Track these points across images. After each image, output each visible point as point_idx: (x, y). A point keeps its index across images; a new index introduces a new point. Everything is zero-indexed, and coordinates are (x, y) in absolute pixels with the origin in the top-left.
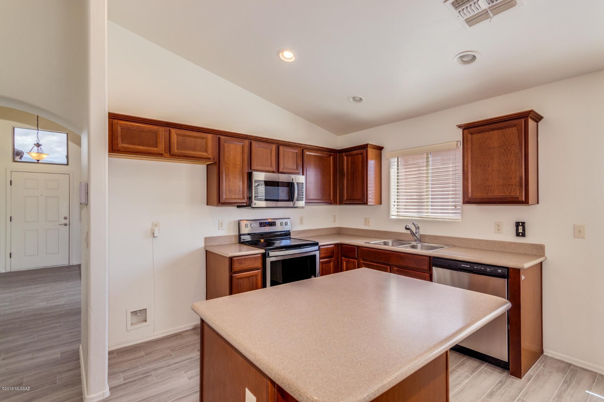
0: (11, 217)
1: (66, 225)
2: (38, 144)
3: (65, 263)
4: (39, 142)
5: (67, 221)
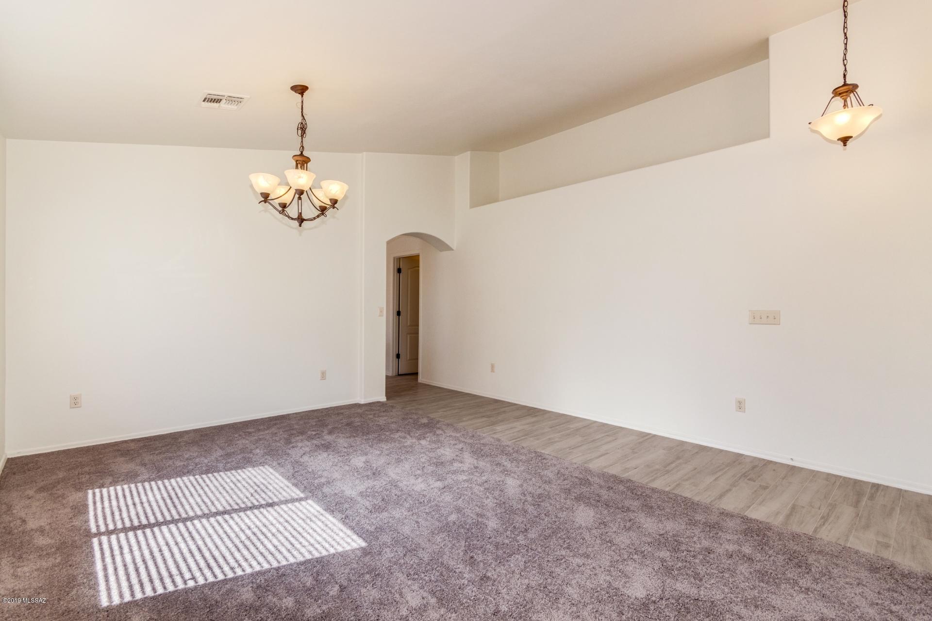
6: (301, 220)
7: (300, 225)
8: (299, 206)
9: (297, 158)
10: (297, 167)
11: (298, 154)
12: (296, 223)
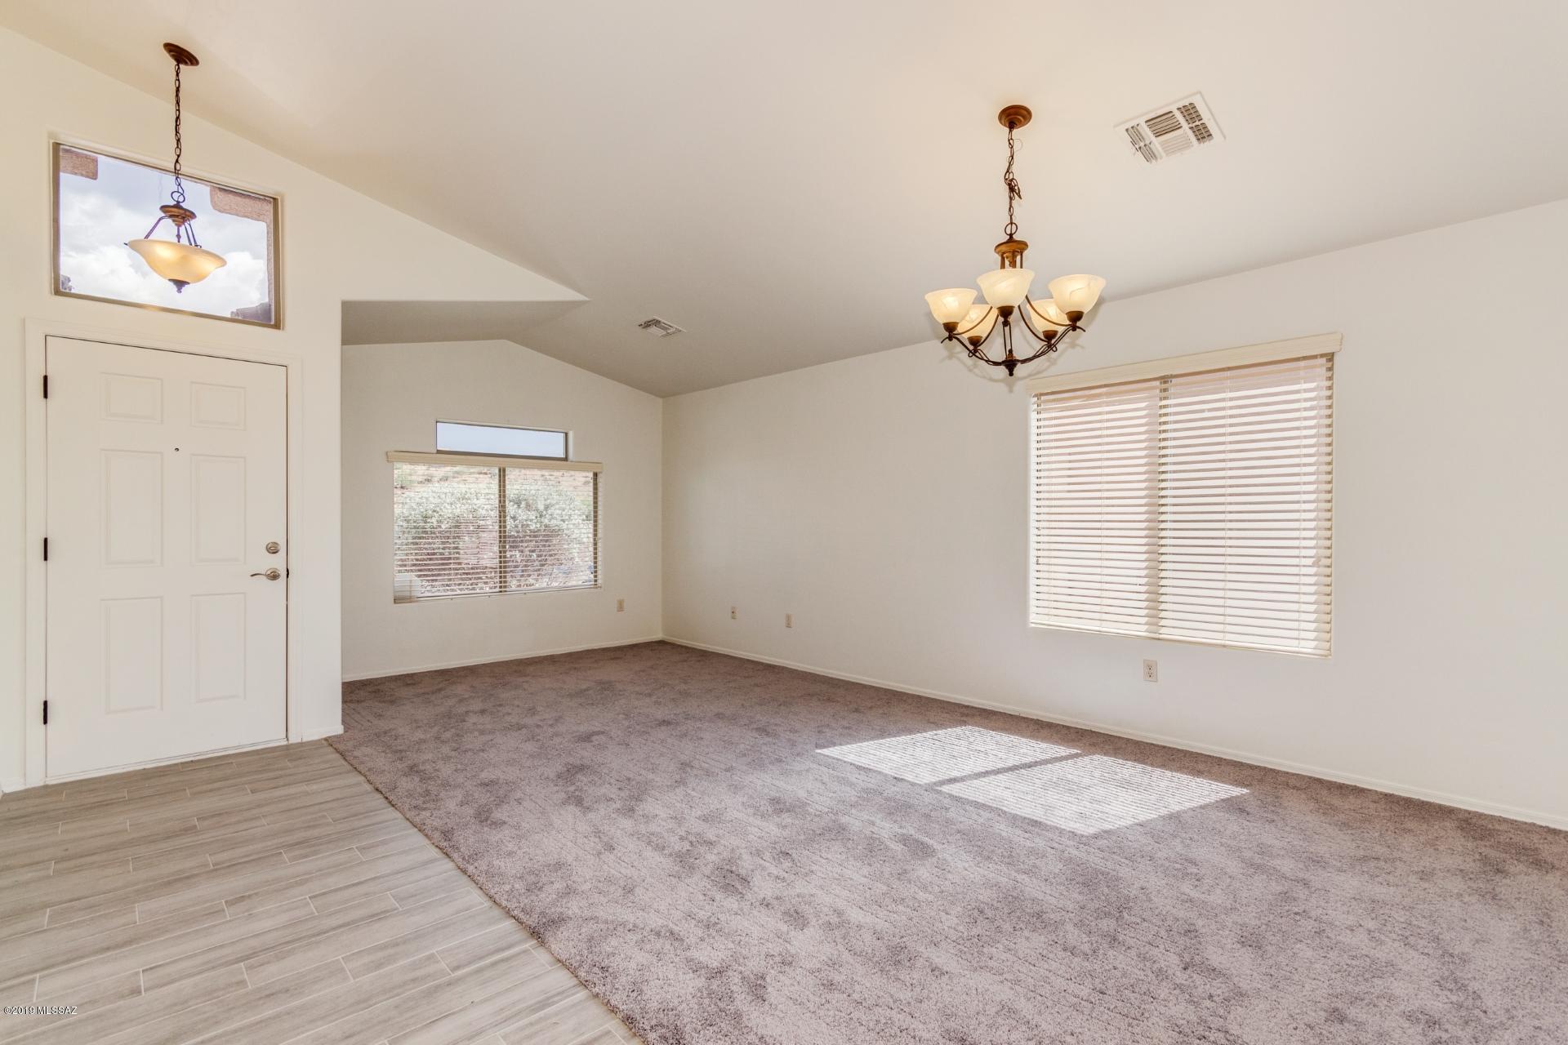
0: (46, 540)
1: (274, 576)
2: (178, 206)
3: (270, 735)
4: (181, 199)
5: (277, 562)
6: (1010, 364)
7: (1011, 374)
8: (1007, 339)
9: (1003, 248)
10: (1003, 266)
11: (1005, 240)
12: (1003, 370)
